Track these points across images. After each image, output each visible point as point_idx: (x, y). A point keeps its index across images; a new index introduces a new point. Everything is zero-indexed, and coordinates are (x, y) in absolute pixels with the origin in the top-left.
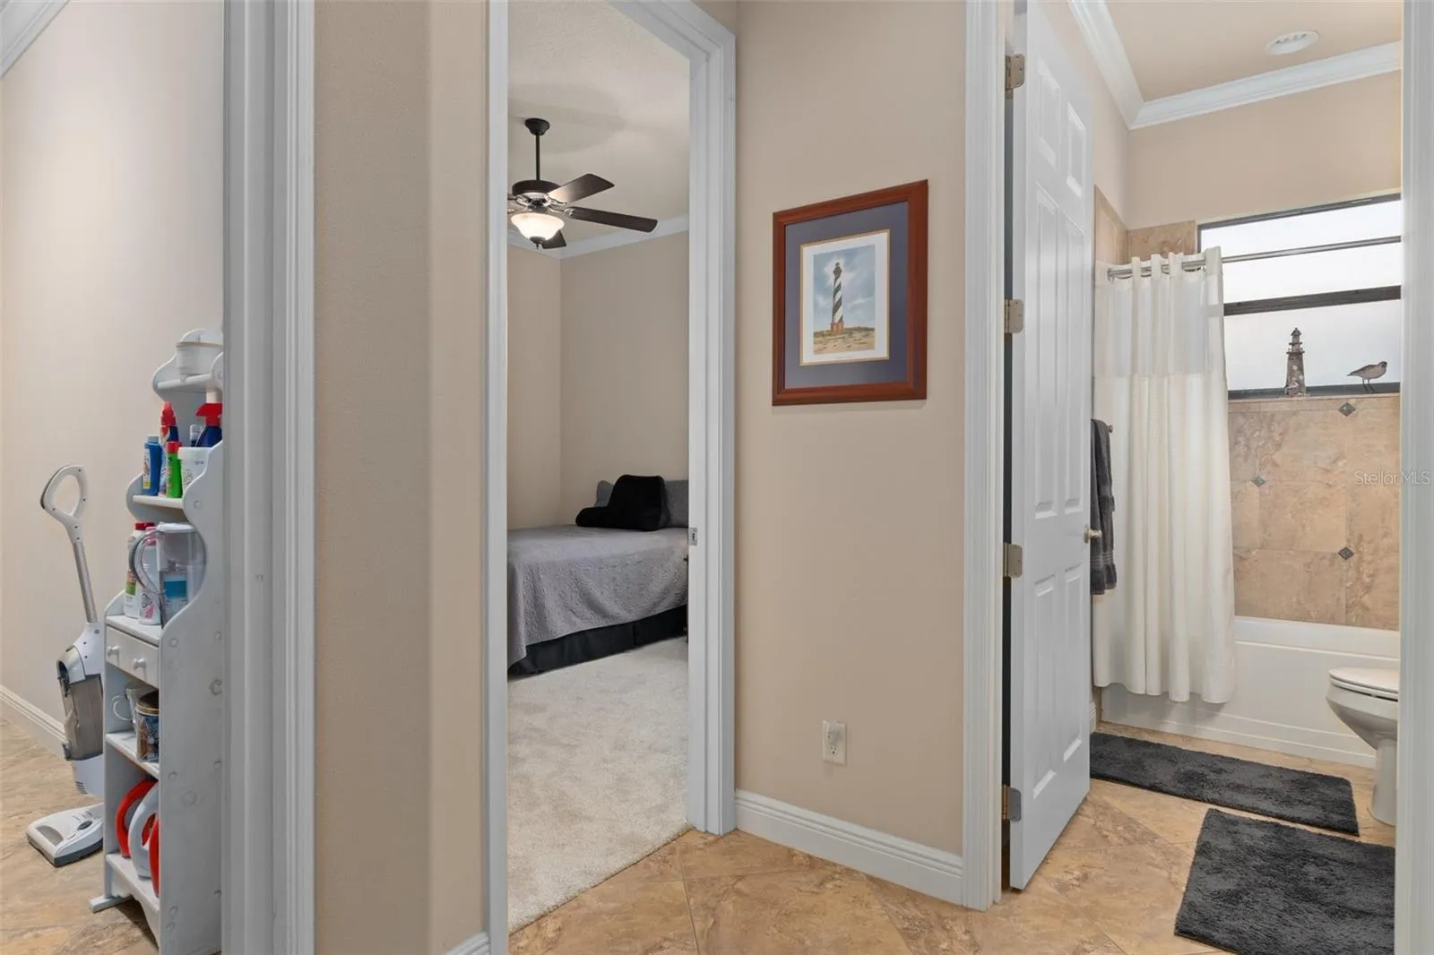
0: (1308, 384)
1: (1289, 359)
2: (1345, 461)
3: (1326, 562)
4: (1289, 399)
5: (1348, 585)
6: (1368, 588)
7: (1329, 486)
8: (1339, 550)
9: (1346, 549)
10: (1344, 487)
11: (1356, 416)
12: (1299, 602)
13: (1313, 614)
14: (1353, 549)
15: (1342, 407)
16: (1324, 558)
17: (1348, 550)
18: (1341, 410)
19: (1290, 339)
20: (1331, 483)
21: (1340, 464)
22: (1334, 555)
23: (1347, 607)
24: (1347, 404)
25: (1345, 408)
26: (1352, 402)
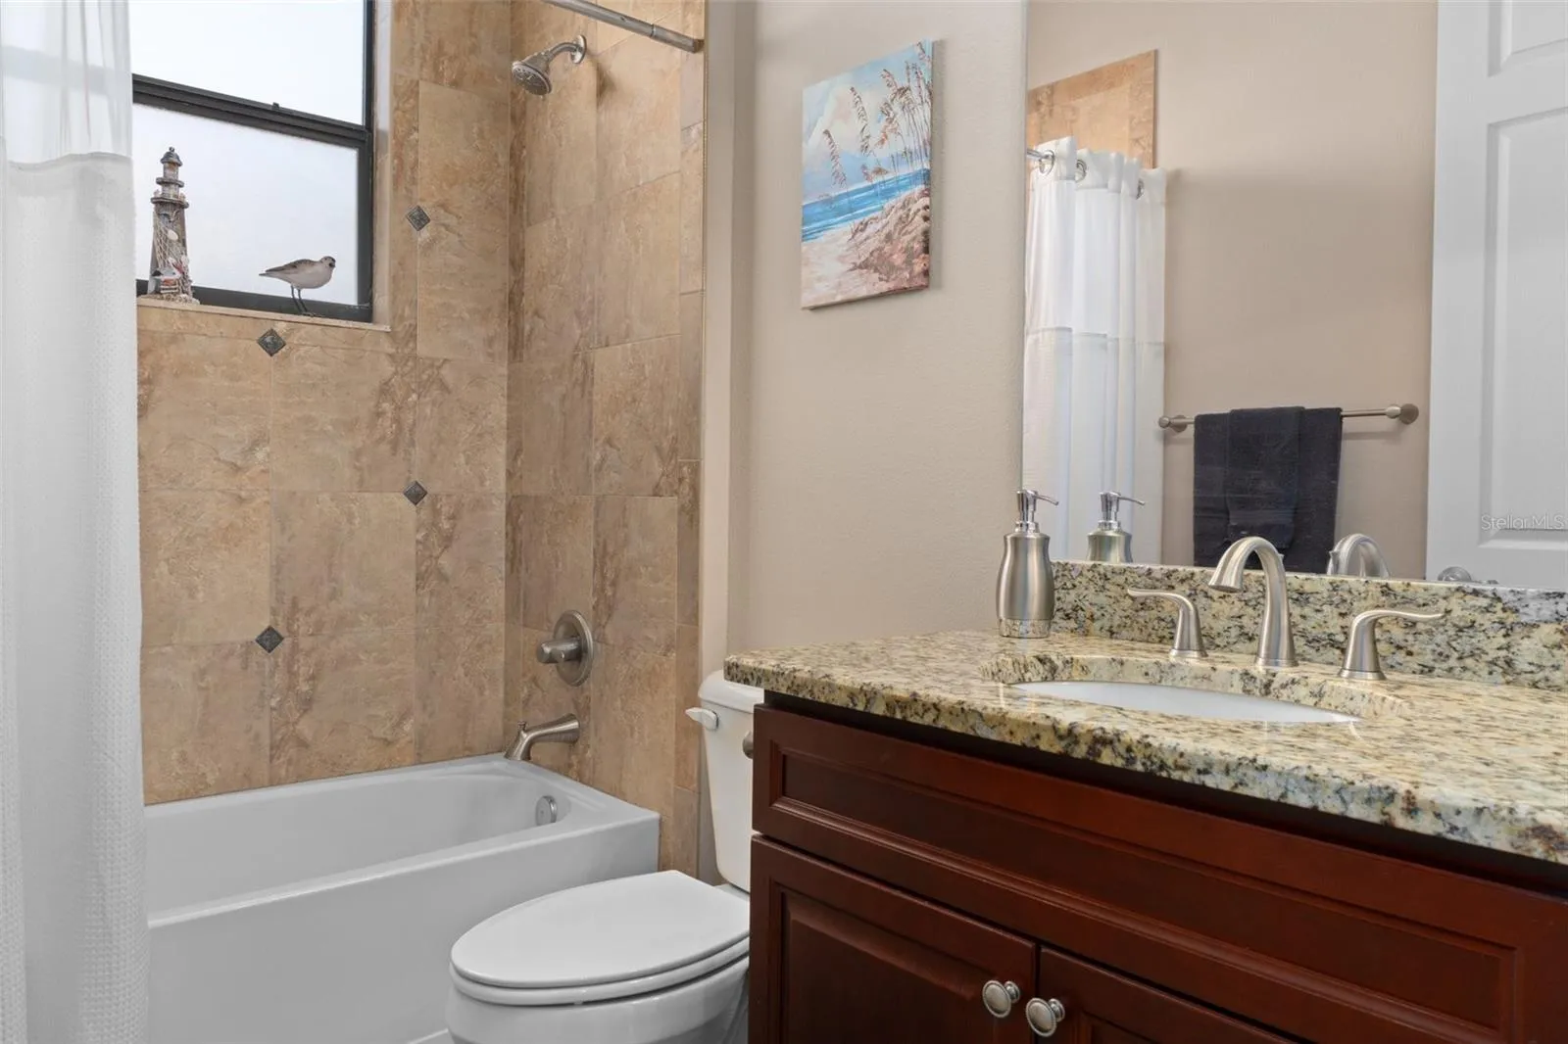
0: (199, 278)
1: (158, 214)
2: (268, 449)
3: (234, 663)
4: (162, 303)
5: (273, 703)
6: (307, 703)
7: (241, 500)
8: (255, 636)
9: (270, 629)
10: (267, 503)
11: (286, 356)
12: (183, 759)
13: (211, 779)
14: (281, 630)
15: (264, 337)
16: (231, 653)
17: (273, 630)
18: (262, 342)
19: (159, 171)
20: (243, 494)
21: (260, 455)
22: (248, 645)
23: (272, 749)
24: (272, 332)
25: (268, 340)
26: (281, 328)
